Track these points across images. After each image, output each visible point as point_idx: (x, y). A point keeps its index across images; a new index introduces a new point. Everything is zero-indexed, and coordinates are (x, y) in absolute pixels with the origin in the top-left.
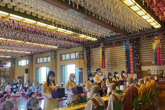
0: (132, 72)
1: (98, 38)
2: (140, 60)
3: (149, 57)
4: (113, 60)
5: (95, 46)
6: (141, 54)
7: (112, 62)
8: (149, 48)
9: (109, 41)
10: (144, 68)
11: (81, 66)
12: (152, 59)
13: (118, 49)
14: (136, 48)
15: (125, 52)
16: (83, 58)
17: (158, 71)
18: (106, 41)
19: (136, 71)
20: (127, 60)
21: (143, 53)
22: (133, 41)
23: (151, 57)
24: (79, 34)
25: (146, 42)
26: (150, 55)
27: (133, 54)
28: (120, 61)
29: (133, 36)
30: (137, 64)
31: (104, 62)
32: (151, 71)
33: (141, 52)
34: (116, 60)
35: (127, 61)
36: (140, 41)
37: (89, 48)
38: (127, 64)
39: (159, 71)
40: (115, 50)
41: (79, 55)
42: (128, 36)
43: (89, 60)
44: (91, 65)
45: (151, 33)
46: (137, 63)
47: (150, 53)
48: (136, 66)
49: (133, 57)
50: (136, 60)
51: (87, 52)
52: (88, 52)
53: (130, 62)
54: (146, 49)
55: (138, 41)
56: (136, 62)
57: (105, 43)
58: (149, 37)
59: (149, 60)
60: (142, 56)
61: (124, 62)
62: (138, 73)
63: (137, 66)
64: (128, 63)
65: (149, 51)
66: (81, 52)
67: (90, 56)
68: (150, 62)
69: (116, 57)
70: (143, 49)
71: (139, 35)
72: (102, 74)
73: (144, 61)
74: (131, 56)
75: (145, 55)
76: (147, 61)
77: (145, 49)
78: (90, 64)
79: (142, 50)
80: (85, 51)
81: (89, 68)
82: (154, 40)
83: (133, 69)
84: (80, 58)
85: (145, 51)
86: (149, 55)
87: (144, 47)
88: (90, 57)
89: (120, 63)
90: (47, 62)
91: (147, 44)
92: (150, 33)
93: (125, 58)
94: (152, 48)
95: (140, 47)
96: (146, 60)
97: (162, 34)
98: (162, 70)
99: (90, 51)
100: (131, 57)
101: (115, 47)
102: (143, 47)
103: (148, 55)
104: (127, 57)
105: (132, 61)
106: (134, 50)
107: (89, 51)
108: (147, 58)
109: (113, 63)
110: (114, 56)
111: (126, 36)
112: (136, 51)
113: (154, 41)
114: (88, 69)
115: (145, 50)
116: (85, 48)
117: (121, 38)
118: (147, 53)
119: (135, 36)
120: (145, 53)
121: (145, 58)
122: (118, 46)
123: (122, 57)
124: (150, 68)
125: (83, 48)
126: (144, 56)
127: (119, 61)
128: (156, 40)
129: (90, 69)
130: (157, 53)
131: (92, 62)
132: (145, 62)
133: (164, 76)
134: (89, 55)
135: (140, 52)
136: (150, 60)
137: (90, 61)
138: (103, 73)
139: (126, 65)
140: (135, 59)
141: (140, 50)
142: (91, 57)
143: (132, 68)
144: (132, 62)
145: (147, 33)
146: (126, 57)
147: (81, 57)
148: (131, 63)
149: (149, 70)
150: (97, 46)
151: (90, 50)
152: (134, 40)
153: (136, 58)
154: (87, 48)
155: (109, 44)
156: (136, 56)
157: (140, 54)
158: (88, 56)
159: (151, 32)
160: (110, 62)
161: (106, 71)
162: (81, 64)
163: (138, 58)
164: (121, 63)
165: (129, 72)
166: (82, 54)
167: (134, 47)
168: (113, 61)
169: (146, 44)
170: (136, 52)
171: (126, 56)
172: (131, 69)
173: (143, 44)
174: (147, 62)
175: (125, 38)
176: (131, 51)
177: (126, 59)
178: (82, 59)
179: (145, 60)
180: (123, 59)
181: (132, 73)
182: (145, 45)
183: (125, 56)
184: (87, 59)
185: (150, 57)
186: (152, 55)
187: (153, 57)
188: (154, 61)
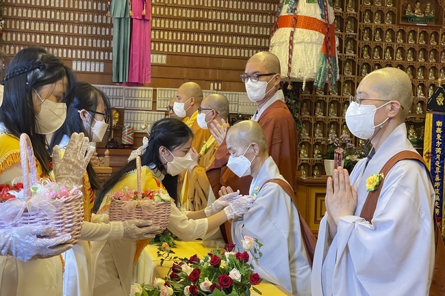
3: (60, 35)
12: (72, 48)
23: (69, 35)
26: (64, 22)
60: (16, 19)
75: (36, 20)
86: (60, 22)
98: (118, 110)
103: (55, 22)
108: (45, 34)
121: (36, 33)
126: (31, 20)
130: (132, 19)
133: (125, 141)
185: (65, 35)
186: (73, 23)
187: (78, 36)
188: (81, 60)
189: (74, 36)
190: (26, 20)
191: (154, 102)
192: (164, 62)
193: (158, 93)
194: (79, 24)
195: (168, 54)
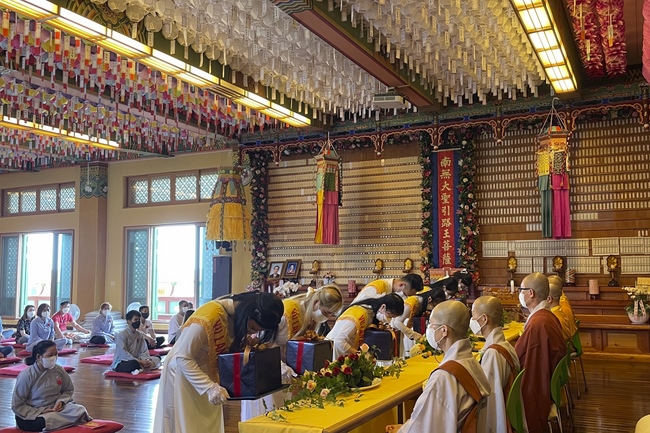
0: (448, 262)
1: (315, 117)
2: (477, 217)
3: (516, 207)
4: (369, 214)
5: (293, 150)
6: (484, 192)
7: (364, 222)
8: (514, 172)
9: (360, 131)
10: (494, 249)
11: (227, 231)
12: (526, 215)
13: (392, 170)
14: (466, 169)
15: (421, 182)
16: (240, 200)
17: (545, 259)
18: (344, 133)
19: (464, 259)
20: (428, 214)
21: (490, 191)
22: (456, 138)
23: (522, 206)
24: (242, 91)
25: (507, 147)
26: (519, 198)
27: (455, 192)
28: (400, 216)
29: (458, 120)
30: (469, 233)
31: (331, 221)
32: (521, 262)
33: (483, 183)
34: (384, 213)
35: (428, 219)
36: (482, 141)
37: (265, 157)
38: (426, 230)
39: (550, 262)
40: (377, 171)
41: (220, 183)
42: (440, 117)
43: (262, 207)
44: (271, 230)
45: (533, 111)
46: (468, 228)
47: (519, 189)
48: (463, 238)
49: (455, 204)
50: (464, 214)
51: (258, 172)
52: (261, 175)
53: (438, 222)
54: (504, 173)
55: (477, 142)
56: (466, 223)
57: (340, 140)
58: (518, 126)
59: (512, 215)
60: (487, 200)
61: (414, 224)
62: (472, 266)
63: (469, 238)
64: (431, 224)
65: (515, 181)
66: (231, 172)
67: (266, 191)
68: (516, 223)
69: (384, 202)
70: (492, 174)
71: (482, 116)
72: (319, 270)
73: (496, 221)
74: (445, 198)
75: (500, 199)
76: (506, 220)
77: (498, 173)
78: (267, 227)
79: (489, 178)
80: (248, 171)
81: (261, 243)
82: (547, 138)
83: (450, 251)
84: (224, 199)
85: (499, 182)
86: (516, 198)
87: (498, 165)
88: (266, 197)
89: (396, 225)
90: (59, 210)
91: (507, 155)
92: (526, 111)
93: (420, 207)
94: (535, 170)
95: (483, 166)
96: (504, 216)
97: (571, 119)
98: (561, 257)
99: (267, 170)
100: (446, 201)
101: (380, 157)
102: (492, 165)
103: (512, 198)
104: (431, 201)
105: (446, 217)
106: (460, 175)
107: (263, 170)
108: (505, 207)
109: (370, 226)
110: (375, 194)
111: (430, 119)
112: (465, 180)
113: (542, 143)
114: (258, 248)
115: (502, 178)
116: (246, 157)
117: (411, 122)
118: (506, 190)
119: (467, 121)
120: (499, 190)
121: (500, 208)
122: (391, 158)
123: (406, 202)
124: (518, 246)
125: (240, 155)
126: (496, 199)
127: (394, 217)
128: (553, 141)
129: (265, 246)
130: (553, 191)
131: (275, 216)
132: (497, 224)
133: (568, 281)
134: (266, 187)
135: (480, 183)
136: (519, 215)
137: (266, 211)
138: (324, 266)
139: (424, 232)
140: (459, 212)
141: (480, 175)
142: (270, 194)
143: (447, 246)
144: (447, 223)
145: (514, 112)
146: (427, 202)
147: (228, 194)
148: (445, 228)
149: (512, 255)
150: (299, 151)
151: (266, 165)
152: (459, 135)
153: (467, 207)
154: (257, 156)
155: (353, 146)
156: (466, 201)
157: (480, 191)
158: (259, 191)
159: (533, 109)
160: (357, 219)
161: (335, 258)
162: (227, 222)
163: (471, 207)
164: (402, 224)
165: (436, 263)
166: (234, 180)
167: (460, 163)
168: (367, 218)
169: (504, 156)
170: (466, 184)
171: (425, 196)
172: (443, 252)
173: (492, 153)
174: (506, 224)
175: (427, 123)
176: (446, 180)
177: (426, 209)
178: (231, 200)
179: (500, 216)
180: (411, 208)
181: (448, 265)
182: (501, 156)
183: (420, 199)
184: (257, 202)
185: (519, 207)
186: (525, 198)
187: (529, 206)
188: (532, 223)
189: (526, 206)
190: (493, 199)
191: (590, 250)
192: (596, 218)
193: (593, 242)
194: (529, 197)
195: (599, 212)
